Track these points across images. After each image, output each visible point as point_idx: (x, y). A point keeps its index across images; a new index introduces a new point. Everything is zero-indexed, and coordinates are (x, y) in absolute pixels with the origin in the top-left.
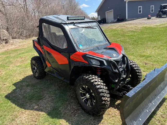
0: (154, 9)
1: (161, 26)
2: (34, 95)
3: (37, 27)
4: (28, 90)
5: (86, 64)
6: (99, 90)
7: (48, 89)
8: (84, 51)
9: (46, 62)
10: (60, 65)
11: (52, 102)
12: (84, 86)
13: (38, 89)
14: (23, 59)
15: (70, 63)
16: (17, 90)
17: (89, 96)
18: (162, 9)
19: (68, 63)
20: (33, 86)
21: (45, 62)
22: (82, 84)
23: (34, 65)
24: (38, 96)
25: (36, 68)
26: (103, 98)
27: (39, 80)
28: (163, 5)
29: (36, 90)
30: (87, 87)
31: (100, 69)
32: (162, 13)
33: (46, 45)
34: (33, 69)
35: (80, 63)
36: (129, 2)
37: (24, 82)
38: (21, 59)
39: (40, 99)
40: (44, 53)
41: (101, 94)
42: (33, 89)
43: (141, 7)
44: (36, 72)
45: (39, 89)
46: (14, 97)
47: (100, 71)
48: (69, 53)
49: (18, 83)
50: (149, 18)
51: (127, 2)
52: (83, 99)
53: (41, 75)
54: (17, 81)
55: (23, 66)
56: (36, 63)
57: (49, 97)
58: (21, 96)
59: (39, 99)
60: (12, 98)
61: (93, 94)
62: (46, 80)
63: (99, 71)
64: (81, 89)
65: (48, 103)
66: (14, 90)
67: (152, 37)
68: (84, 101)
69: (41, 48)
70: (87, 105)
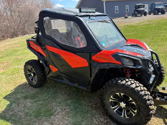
0: (128, 9)
1: (141, 24)
2: (40, 110)
3: (36, 23)
4: (29, 104)
5: (120, 65)
6: (144, 97)
7: (55, 99)
8: (108, 49)
9: (50, 66)
10: (73, 68)
11: (69, 117)
12: (118, 94)
13: (42, 101)
14: (5, 64)
15: (90, 65)
16: (13, 106)
17: (125, 104)
18: (137, 8)
19: (88, 66)
20: (33, 97)
21: (48, 66)
22: (115, 91)
23: (29, 70)
24: (45, 110)
25: (32, 75)
26: (150, 107)
27: (37, 88)
28: (137, 4)
29: (40, 103)
30: (122, 94)
31: (129, 71)
32: (137, 12)
33: (51, 45)
34: (27, 76)
35: (110, 64)
36: (106, 2)
37: (18, 93)
38: (2, 64)
39: (52, 115)
40: (46, 55)
41: (148, 102)
42: (35, 102)
43: (118, 6)
44: (32, 79)
45: (44, 100)
46: (12, 115)
47: (130, 73)
48: (90, 53)
49: (10, 95)
50: (126, 17)
51: (104, 2)
52: (114, 109)
53: (41, 82)
54: (8, 93)
55: (8, 73)
56: (33, 68)
57: (62, 109)
58: (22, 114)
59: (49, 115)
60: (11, 118)
61: (134, 103)
62: (48, 88)
63: (128, 72)
64: (112, 97)
65: (63, 118)
66: (8, 106)
67: (138, 34)
68: (116, 111)
69: (43, 49)
70: (121, 116)
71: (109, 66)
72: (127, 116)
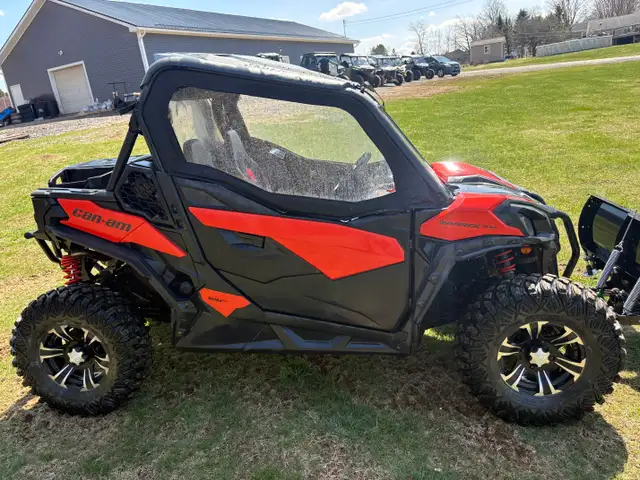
5: (517, 238)
9: (207, 293)
10: (335, 280)
12: (526, 326)
19: (402, 260)
25: (76, 357)
30: (542, 323)
40: (185, 249)
48: (413, 213)
51: (140, 37)
52: (511, 382)
61: (577, 339)
64: (505, 343)
68: (518, 386)
69: (166, 226)
70: (537, 395)
71: (489, 246)
72: (556, 388)
